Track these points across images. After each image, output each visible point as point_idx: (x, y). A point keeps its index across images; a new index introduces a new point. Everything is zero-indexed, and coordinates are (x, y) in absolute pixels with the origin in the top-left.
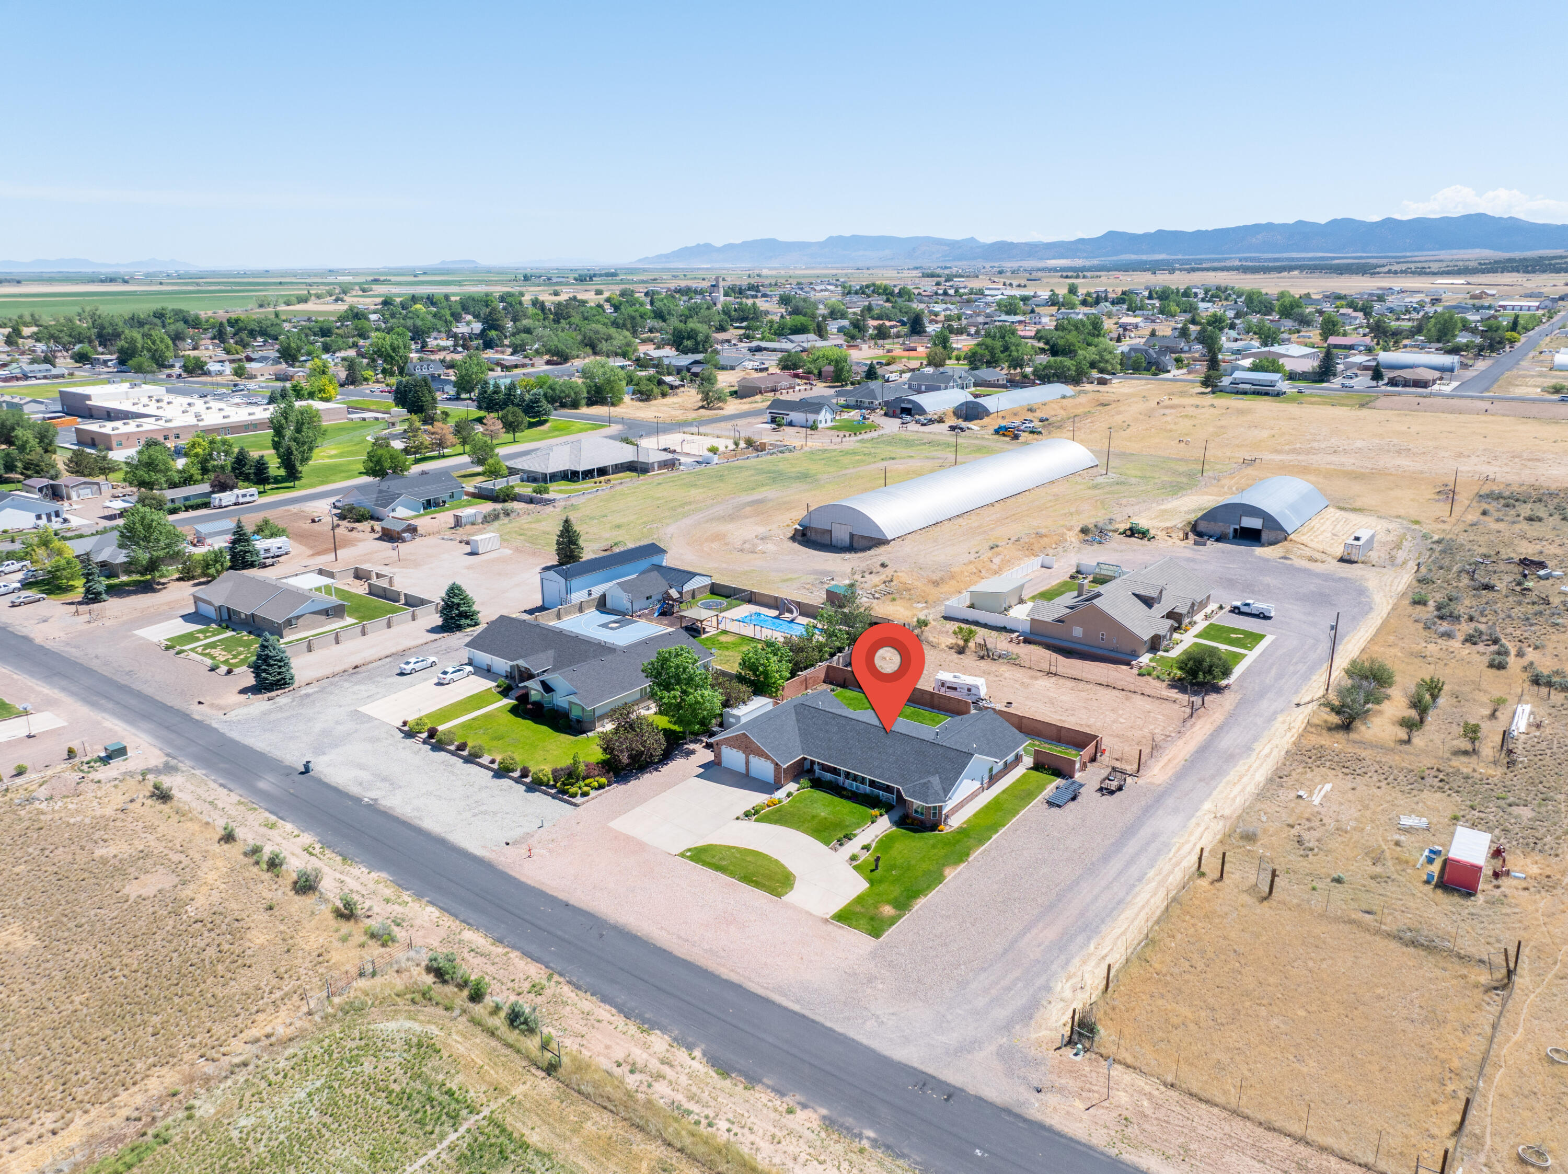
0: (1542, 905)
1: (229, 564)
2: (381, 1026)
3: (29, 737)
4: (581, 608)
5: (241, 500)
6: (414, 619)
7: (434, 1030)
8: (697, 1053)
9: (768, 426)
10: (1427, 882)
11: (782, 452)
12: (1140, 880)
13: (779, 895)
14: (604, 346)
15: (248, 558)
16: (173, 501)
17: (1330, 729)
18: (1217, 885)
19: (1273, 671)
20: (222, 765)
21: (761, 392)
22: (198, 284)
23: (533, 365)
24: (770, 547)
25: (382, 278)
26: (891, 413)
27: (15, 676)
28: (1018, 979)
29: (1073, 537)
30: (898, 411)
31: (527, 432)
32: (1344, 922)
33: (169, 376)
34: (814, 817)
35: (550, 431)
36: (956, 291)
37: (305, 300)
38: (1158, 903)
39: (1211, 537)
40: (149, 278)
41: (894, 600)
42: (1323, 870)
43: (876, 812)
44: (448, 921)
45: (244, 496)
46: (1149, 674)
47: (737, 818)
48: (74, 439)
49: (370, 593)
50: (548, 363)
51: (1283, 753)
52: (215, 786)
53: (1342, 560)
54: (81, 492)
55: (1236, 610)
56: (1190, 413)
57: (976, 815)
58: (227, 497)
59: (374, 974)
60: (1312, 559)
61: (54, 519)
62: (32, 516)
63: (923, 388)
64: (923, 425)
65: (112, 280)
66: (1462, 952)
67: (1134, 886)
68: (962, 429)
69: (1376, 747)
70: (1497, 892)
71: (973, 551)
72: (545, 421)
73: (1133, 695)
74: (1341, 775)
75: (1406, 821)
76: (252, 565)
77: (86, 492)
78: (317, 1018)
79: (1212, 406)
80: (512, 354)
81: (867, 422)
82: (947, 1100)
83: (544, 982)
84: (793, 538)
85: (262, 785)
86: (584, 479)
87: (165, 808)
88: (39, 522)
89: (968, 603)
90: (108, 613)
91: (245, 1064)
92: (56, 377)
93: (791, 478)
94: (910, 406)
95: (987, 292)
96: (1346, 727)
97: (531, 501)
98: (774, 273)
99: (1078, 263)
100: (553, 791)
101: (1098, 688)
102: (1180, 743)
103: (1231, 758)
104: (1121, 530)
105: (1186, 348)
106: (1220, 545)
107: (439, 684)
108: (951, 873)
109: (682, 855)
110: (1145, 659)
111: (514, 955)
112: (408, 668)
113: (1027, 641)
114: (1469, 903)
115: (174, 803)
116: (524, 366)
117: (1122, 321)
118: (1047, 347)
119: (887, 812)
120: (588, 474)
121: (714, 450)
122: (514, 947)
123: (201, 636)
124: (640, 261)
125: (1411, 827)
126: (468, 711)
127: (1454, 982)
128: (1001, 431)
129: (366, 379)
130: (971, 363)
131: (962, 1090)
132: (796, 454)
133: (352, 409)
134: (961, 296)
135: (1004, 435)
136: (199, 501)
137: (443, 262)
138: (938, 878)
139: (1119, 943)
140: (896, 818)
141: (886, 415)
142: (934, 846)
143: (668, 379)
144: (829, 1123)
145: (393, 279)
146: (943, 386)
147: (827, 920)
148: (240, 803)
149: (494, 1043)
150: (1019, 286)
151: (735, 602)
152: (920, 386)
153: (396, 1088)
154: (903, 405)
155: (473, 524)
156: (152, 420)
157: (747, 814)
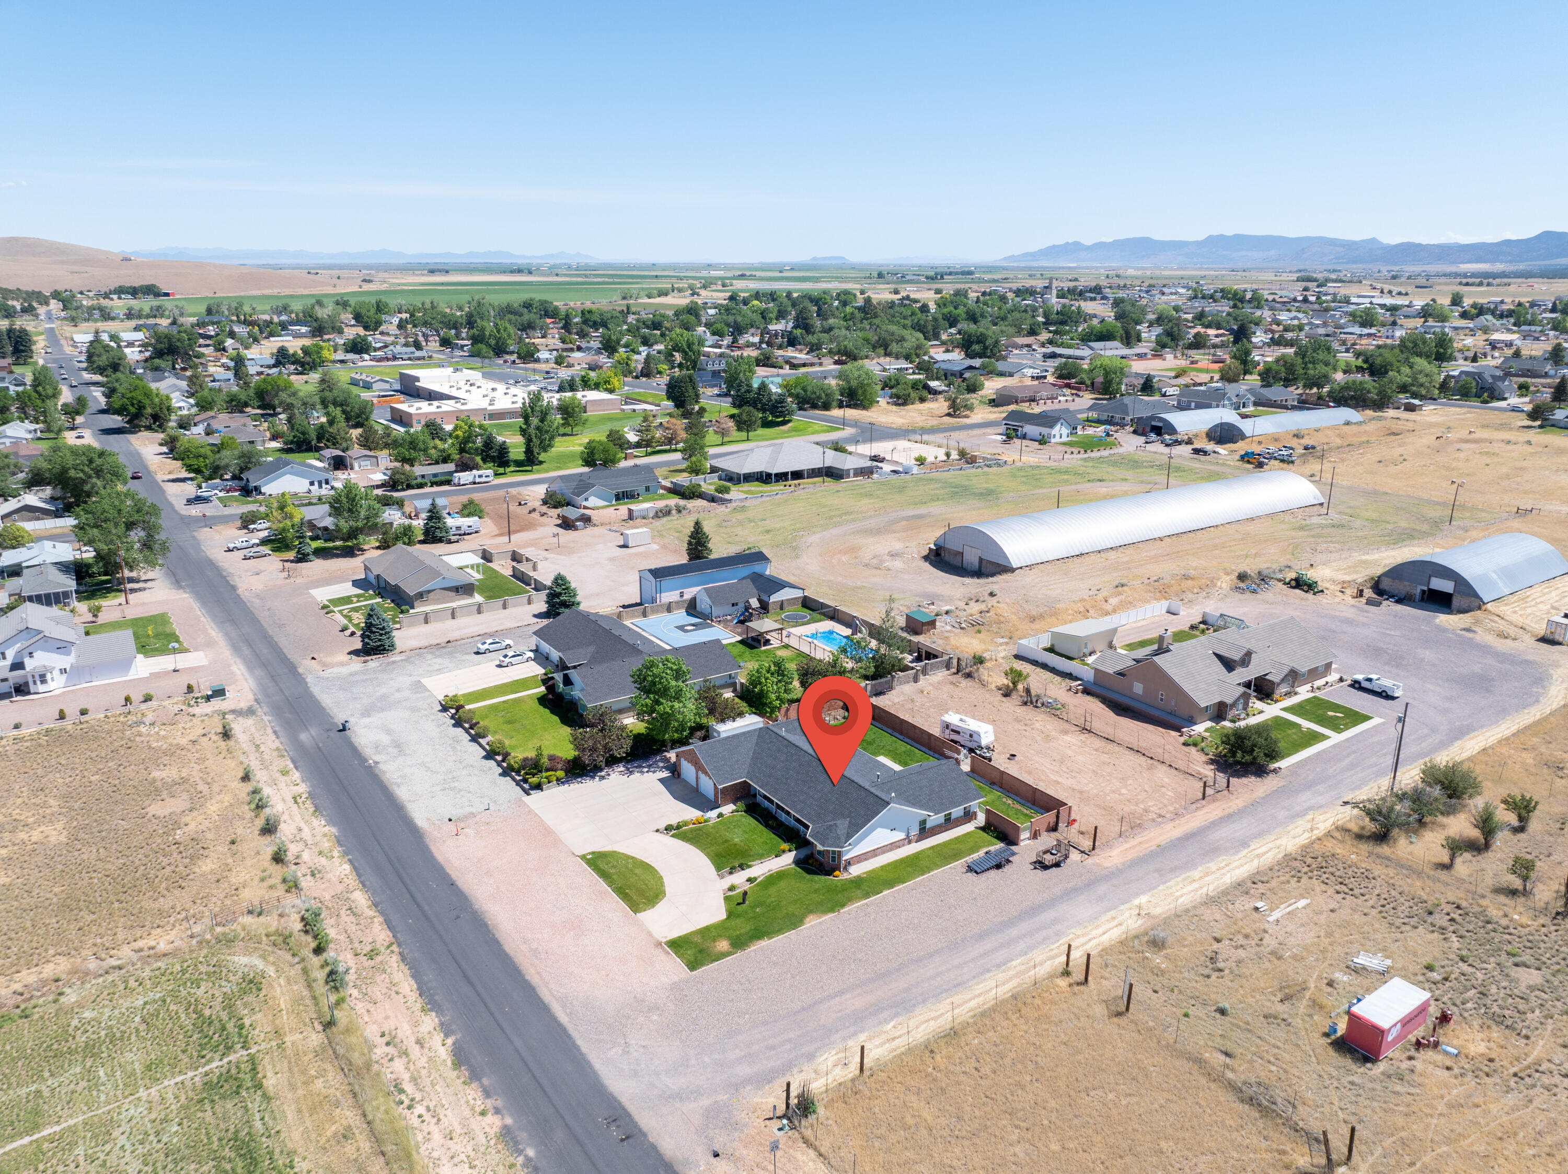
0: (1455, 1092)
1: (421, 538)
2: (236, 959)
3: (175, 671)
4: (669, 608)
5: (478, 480)
6: (529, 603)
7: (271, 971)
8: (450, 1041)
9: (999, 438)
10: (1327, 1035)
11: (989, 466)
12: (998, 966)
13: (635, 912)
14: (894, 347)
15: (438, 534)
16: (423, 476)
17: (1359, 837)
18: (1076, 988)
19: (1347, 761)
20: (287, 715)
21: (1017, 402)
22: (586, 276)
23: (821, 364)
24: (898, 564)
25: (748, 273)
26: (1140, 430)
27: (203, 619)
28: (789, 1041)
29: (1226, 582)
30: (1148, 429)
31: (761, 431)
32: (1189, 1059)
33: (505, 362)
34: (726, 841)
35: (789, 431)
36: (1318, 298)
37: (666, 294)
38: (1004, 991)
39: (1393, 597)
40: (554, 270)
41: (979, 632)
42: (1213, 996)
43: (785, 846)
44: (352, 881)
45: (480, 476)
46: (1195, 745)
47: (657, 831)
48: (389, 416)
49: (514, 576)
50: (836, 363)
51: (1280, 856)
52: (269, 731)
53: (1544, 640)
54: (363, 463)
55: (1356, 685)
56: (1496, 450)
57: (883, 868)
58: (465, 477)
59: (260, 914)
60: (1503, 636)
61: (324, 486)
62: (307, 482)
63: (1193, 404)
64: (1167, 445)
65: (520, 271)
66: (1301, 1124)
67: (989, 971)
68: (1205, 453)
69: (1402, 866)
70: (1406, 1065)
71: (1094, 589)
72: (789, 421)
73: (1160, 766)
74: (1331, 892)
75: (1362, 960)
76: (440, 540)
77: (366, 463)
78: (194, 941)
79: (1529, 443)
80: (808, 353)
81: (1109, 439)
82: (622, 1140)
83: (382, 949)
84: (926, 558)
85: (304, 737)
86: (777, 481)
87: (222, 744)
88: (312, 488)
89: (1048, 644)
90: (304, 572)
91: (120, 968)
92: (419, 359)
93: (974, 494)
94: (1160, 424)
95: (1354, 300)
96: (1382, 837)
97: (713, 500)
98: (1139, 273)
99: (1499, 267)
100: (518, 778)
101: (1127, 752)
102: (1170, 825)
103: (1214, 851)
104: (1287, 580)
105: (1552, 372)
106: (1400, 608)
107: (500, 666)
108: (812, 922)
109: (583, 857)
110: (1200, 728)
111: (379, 919)
112: (483, 648)
113: (1086, 692)
114: (1362, 1070)
115: (231, 743)
116: (812, 365)
117: (1493, 337)
118: (1365, 366)
119: (796, 849)
120: (782, 477)
121: (921, 461)
122: (382, 913)
123: (355, 599)
124: (1005, 259)
125: (1364, 968)
126: (504, 693)
127: (1267, 1156)
128: (1247, 458)
129: (660, 373)
130: (1263, 380)
131: (645, 1135)
132: (1004, 469)
133: (628, 400)
134: (1320, 304)
135: (1249, 462)
136: (443, 478)
137: (814, 258)
138: (794, 922)
139: (923, 1027)
140: (802, 856)
141: (1135, 432)
142: (816, 891)
143: (934, 384)
144: (506, 1134)
145: (758, 274)
146: (1214, 403)
147: (660, 944)
148: (278, 749)
149: (306, 993)
150: (1400, 294)
151: (819, 616)
152: (1189, 402)
153: (207, 1012)
154: (1154, 423)
155: (644, 518)
156: (452, 402)
157: (668, 828)
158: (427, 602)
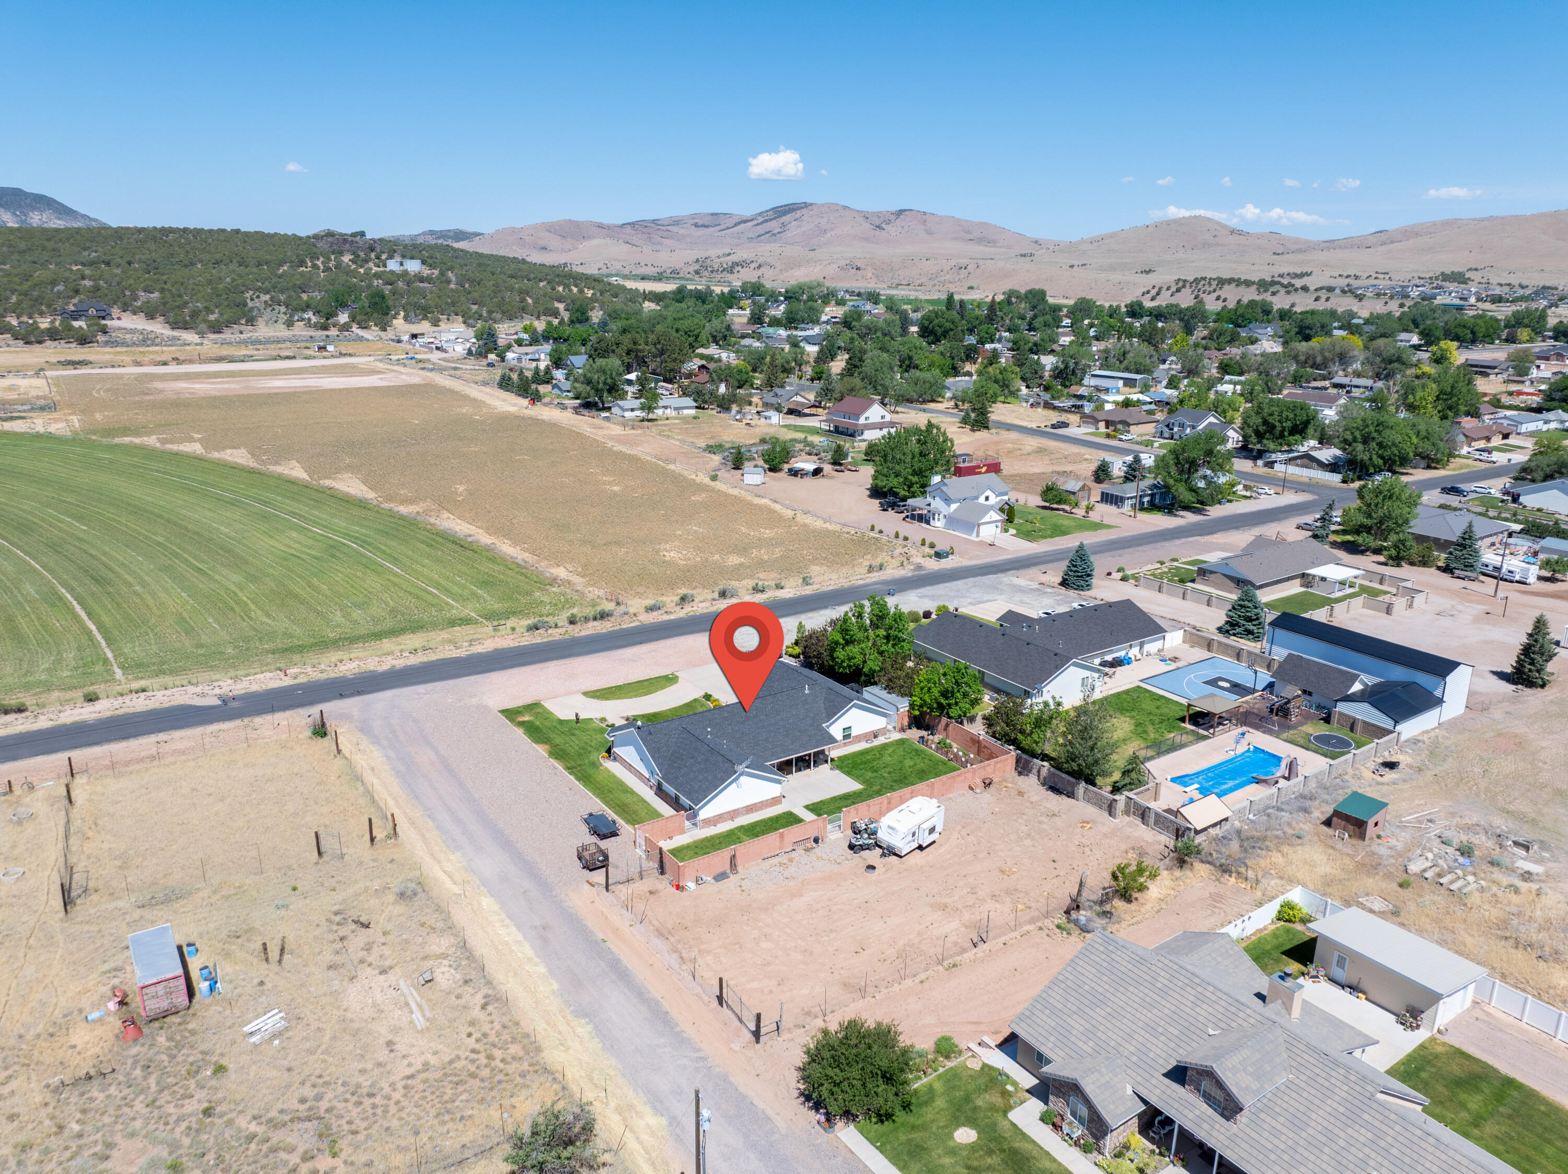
13: (584, 693)
47: (706, 693)
108: (540, 748)
109: (670, 676)
142: (584, 749)
147: (537, 701)
158: (1207, 582)
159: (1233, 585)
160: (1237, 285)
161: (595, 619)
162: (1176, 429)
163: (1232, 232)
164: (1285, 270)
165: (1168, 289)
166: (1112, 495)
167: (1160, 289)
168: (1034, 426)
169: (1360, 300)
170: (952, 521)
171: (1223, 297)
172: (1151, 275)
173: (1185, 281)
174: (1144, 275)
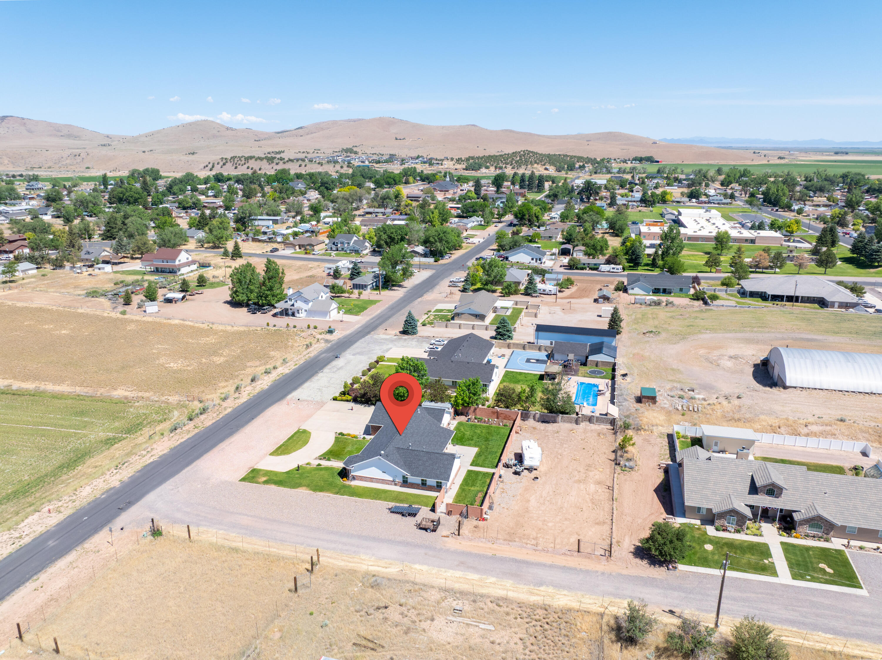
1: (523, 292)
4: (540, 349)
13: (270, 454)
16: (584, 264)
33: (772, 210)
34: (345, 448)
45: (613, 268)
47: (335, 432)
57: (367, 488)
58: (605, 267)
76: (529, 295)
82: (119, 508)
97: (706, 303)
108: (300, 490)
109: (299, 430)
112: (433, 342)
113: (666, 470)
123: (445, 311)
138: (296, 486)
147: (252, 468)
151: (610, 376)
157: (340, 434)
158: (461, 319)
159: (474, 318)
160: (256, 160)
161: (201, 414)
162: (339, 245)
163: (227, 129)
164: (271, 150)
165: (218, 164)
166: (359, 285)
167: (213, 164)
168: (260, 252)
169: (322, 165)
170: (309, 312)
171: (251, 167)
172: (195, 156)
173: (226, 159)
174: (191, 155)
